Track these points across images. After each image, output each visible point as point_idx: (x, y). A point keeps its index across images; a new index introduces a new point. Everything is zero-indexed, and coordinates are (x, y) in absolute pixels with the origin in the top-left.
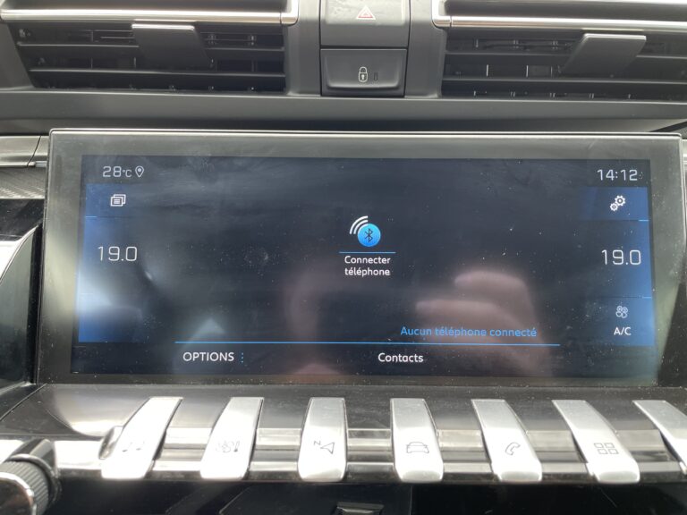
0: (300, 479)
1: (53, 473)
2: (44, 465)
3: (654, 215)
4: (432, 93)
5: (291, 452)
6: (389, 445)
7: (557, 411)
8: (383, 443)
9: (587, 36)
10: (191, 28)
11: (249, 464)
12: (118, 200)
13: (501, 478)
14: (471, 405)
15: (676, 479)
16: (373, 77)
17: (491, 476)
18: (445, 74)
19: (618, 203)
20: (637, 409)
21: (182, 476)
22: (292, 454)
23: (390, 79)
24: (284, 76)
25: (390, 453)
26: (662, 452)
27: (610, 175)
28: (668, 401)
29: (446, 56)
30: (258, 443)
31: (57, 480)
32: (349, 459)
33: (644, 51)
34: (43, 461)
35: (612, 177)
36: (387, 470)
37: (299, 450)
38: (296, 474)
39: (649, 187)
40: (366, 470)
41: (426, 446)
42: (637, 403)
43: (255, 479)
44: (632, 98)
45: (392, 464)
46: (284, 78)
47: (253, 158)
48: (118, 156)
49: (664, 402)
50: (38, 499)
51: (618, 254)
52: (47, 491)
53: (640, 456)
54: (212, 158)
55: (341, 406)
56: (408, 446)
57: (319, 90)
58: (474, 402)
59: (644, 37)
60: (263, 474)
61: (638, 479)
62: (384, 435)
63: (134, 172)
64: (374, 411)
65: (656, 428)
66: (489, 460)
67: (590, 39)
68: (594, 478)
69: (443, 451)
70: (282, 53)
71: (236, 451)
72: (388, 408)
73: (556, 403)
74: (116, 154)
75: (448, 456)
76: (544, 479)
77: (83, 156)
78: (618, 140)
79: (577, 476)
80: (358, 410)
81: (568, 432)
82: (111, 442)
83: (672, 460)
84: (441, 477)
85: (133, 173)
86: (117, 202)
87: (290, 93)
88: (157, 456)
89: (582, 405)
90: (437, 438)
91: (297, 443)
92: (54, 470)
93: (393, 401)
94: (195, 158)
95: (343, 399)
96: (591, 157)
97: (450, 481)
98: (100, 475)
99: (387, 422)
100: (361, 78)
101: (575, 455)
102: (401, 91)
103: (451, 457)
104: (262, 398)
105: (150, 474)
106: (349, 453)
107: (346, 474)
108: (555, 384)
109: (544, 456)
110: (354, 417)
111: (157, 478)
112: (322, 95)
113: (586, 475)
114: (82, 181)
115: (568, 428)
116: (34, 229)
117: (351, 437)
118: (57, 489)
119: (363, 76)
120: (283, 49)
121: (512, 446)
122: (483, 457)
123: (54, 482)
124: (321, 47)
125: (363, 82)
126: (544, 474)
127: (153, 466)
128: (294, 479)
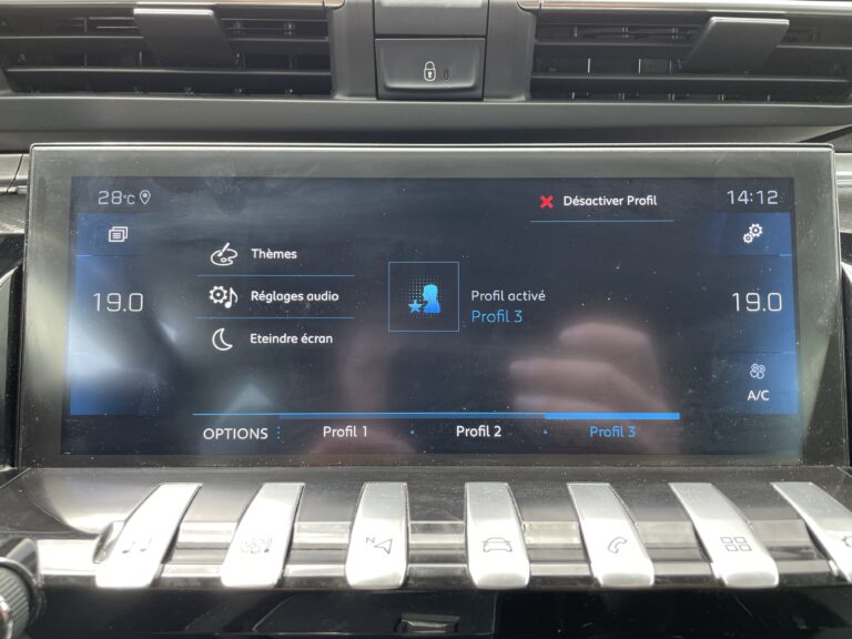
0: (348, 586)
1: (34, 581)
2: (23, 571)
3: (799, 248)
4: (520, 95)
5: (338, 553)
6: (463, 541)
7: (675, 497)
8: (453, 540)
9: (715, 20)
10: (209, 12)
11: (284, 568)
12: (118, 234)
13: (602, 582)
14: (567, 491)
15: (825, 582)
16: (443, 74)
17: (589, 579)
18: (535, 70)
19: (753, 233)
20: (777, 493)
21: (199, 584)
22: (338, 554)
23: (465, 77)
24: (328, 74)
25: (463, 552)
26: (807, 548)
27: (743, 197)
28: (816, 483)
29: (536, 47)
30: (295, 540)
31: (39, 589)
32: (410, 560)
33: (786, 40)
34: (23, 567)
35: (746, 200)
36: (459, 573)
37: (347, 550)
38: (343, 579)
39: (792, 212)
40: (432, 574)
41: (508, 543)
42: (777, 486)
43: (290, 587)
44: (772, 100)
45: (465, 566)
46: (329, 78)
47: (289, 179)
48: (117, 178)
49: (811, 484)
50: (14, 613)
51: (754, 298)
52: (26, 603)
53: (779, 553)
54: (237, 179)
55: (402, 492)
56: (485, 543)
57: (374, 91)
58: (570, 486)
59: (786, 22)
60: (300, 580)
61: (776, 582)
62: (455, 530)
63: (137, 197)
64: (444, 499)
65: (799, 517)
66: (587, 560)
67: (718, 24)
68: (721, 582)
69: (530, 549)
70: (327, 45)
71: (267, 551)
72: (462, 495)
73: (674, 487)
74: (114, 175)
75: (536, 556)
76: (656, 582)
77: (73, 178)
78: (752, 153)
79: (699, 579)
80: (424, 498)
81: (688, 524)
82: (108, 541)
83: (820, 558)
84: (526, 582)
85: (137, 199)
86: (116, 236)
87: (337, 97)
88: (167, 558)
89: (707, 488)
90: (523, 532)
91: (344, 540)
92: (36, 577)
93: (469, 486)
94: (215, 180)
95: (405, 484)
96: (719, 174)
97: (539, 587)
98: (94, 582)
99: (459, 513)
100: (427, 76)
101: (697, 553)
102: (478, 93)
103: (541, 557)
104: (303, 484)
105: (157, 581)
106: (411, 552)
107: (407, 578)
108: (673, 463)
109: (656, 554)
110: (417, 507)
111: (167, 586)
112: (378, 98)
113: (710, 578)
114: (72, 209)
115: (689, 518)
116: (12, 272)
117: (413, 532)
118: (40, 600)
119: (430, 74)
120: (327, 39)
121: (617, 541)
122: (581, 556)
123: (36, 592)
124: (376, 36)
125: (430, 82)
126: (657, 577)
127: (162, 571)
128: (341, 585)
